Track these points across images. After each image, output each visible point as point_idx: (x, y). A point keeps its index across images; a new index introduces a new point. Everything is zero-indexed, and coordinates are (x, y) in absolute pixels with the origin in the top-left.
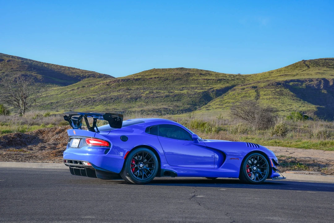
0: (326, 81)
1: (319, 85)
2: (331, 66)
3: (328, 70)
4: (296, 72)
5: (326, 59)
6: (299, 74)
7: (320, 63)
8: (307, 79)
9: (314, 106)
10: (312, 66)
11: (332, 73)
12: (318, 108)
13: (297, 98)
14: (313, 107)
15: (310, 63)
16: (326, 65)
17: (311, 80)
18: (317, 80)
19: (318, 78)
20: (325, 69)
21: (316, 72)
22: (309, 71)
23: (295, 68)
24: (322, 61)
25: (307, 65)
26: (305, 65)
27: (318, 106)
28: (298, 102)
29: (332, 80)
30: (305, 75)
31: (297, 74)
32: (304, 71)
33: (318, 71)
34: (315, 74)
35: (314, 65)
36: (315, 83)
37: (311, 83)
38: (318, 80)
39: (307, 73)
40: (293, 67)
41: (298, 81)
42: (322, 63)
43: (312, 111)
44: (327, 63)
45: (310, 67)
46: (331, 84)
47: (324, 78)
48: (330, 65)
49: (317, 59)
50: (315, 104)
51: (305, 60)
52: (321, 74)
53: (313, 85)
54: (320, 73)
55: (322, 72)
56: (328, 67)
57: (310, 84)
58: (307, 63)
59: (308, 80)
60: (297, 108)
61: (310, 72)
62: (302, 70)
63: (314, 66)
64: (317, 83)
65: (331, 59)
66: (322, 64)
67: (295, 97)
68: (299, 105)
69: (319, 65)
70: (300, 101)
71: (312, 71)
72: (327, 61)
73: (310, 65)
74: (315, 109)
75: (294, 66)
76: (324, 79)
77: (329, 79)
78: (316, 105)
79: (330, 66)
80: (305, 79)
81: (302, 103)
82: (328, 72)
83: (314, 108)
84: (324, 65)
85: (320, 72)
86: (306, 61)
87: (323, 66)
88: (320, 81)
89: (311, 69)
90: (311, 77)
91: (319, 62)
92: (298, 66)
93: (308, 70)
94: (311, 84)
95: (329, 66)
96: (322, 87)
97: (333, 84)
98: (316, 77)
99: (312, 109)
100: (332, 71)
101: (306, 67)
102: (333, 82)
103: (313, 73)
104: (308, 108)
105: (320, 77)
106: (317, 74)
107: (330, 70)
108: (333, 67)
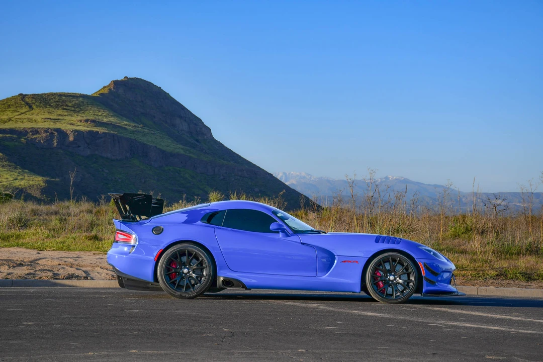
0: (62, 133)
1: (49, 140)
2: (70, 108)
3: (66, 114)
4: (7, 115)
5: (61, 95)
6: (13, 119)
7: (52, 101)
8: (29, 129)
9: (40, 178)
10: (37, 106)
11: (72, 119)
12: (46, 182)
13: (9, 164)
14: (38, 181)
15: (34, 99)
16: (61, 106)
17: (36, 131)
18: (46, 131)
19: (48, 129)
20: (60, 112)
21: (44, 117)
22: (32, 114)
23: (5, 108)
24: (54, 98)
25: (27, 104)
26: (23, 103)
27: (48, 179)
28: (13, 171)
29: (72, 132)
30: (25, 121)
31: (10, 120)
32: (22, 113)
33: (47, 116)
34: (43, 120)
35: (41, 105)
37: (35, 136)
38: (49, 132)
39: (29, 119)
40: (3, 106)
41: (12, 131)
42: (55, 102)
43: (37, 186)
44: (64, 101)
45: (34, 107)
46: (71, 138)
47: (59, 129)
48: (67, 106)
49: (45, 94)
50: (43, 176)
51: (24, 93)
52: (53, 121)
53: (40, 141)
54: (51, 119)
55: (55, 117)
56: (65, 109)
57: (33, 137)
58: (28, 100)
59: (29, 130)
60: (9, 182)
61: (34, 117)
62: (18, 112)
63: (40, 107)
64: (46, 137)
65: (71, 96)
66: (55, 104)
67: (6, 161)
68: (13, 176)
69: (50, 105)
70: (16, 168)
71: (37, 114)
72: (64, 98)
73: (32, 103)
74: (42, 184)
75: (4, 104)
76: (59, 131)
77: (67, 130)
78: (45, 177)
79: (68, 108)
80: (24, 128)
81: (19, 173)
82: (66, 118)
83: (41, 182)
84: (58, 105)
85: (52, 117)
86: (26, 95)
87: (56, 107)
88: (52, 133)
89: (36, 110)
90: (35, 126)
91: (50, 100)
92: (12, 105)
93: (30, 113)
94: (36, 139)
96: (56, 144)
97: (75, 140)
98: (44, 126)
99: (36, 184)
100: (71, 115)
101: (27, 106)
102: (74, 137)
103: (39, 118)
104: (31, 183)
105: (50, 127)
106: (46, 120)
107: (69, 115)
108: (73, 109)
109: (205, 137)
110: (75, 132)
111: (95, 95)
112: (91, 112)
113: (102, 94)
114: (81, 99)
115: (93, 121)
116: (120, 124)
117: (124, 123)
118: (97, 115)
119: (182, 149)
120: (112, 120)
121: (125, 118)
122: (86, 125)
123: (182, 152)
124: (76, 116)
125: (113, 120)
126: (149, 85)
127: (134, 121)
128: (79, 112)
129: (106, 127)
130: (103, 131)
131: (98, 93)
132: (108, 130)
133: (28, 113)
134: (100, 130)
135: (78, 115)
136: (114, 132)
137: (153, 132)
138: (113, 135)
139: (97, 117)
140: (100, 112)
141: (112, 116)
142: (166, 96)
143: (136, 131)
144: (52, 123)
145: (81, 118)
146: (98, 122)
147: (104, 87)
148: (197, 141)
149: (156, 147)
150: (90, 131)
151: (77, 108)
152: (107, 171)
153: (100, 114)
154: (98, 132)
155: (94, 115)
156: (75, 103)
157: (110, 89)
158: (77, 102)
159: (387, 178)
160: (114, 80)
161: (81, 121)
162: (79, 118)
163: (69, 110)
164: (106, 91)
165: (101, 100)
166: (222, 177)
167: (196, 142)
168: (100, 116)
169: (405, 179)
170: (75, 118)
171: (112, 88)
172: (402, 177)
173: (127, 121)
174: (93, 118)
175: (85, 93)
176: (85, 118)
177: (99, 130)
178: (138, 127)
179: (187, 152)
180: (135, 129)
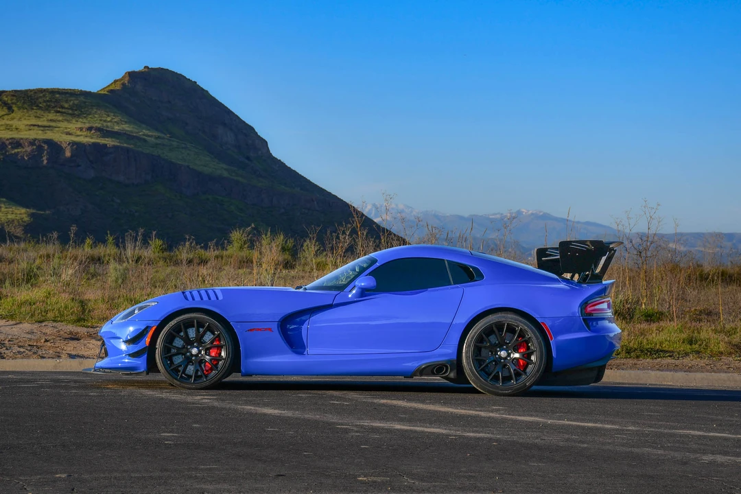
0: (54, 146)
1: (36, 156)
2: (66, 110)
3: (61, 118)
5: (53, 92)
7: (40, 100)
8: (7, 140)
9: (23, 210)
10: (19, 108)
11: (69, 127)
12: (32, 215)
14: (20, 214)
15: (15, 98)
16: (53, 107)
17: (17, 143)
18: (32, 143)
19: (35, 140)
20: (52, 116)
21: (32, 123)
22: (13, 119)
24: (44, 96)
25: (5, 104)
27: (34, 211)
29: (69, 144)
33: (34, 121)
34: (27, 127)
35: (26, 106)
36: (26, 151)
37: (16, 150)
38: (35, 145)
39: (7, 125)
42: (44, 101)
43: (18, 222)
44: (57, 101)
45: (15, 108)
46: (68, 154)
47: (51, 140)
48: (63, 107)
49: (31, 91)
50: (27, 207)
52: (42, 129)
53: (22, 157)
54: (38, 126)
55: (46, 123)
56: (59, 112)
57: (13, 152)
58: (6, 99)
59: (8, 142)
61: (15, 123)
63: (24, 109)
64: (32, 151)
65: (67, 93)
66: (45, 104)
69: (37, 106)
71: (20, 119)
72: (58, 96)
73: (12, 103)
74: (26, 219)
76: (50, 142)
77: (61, 142)
78: (29, 208)
79: (63, 110)
82: (59, 124)
83: (24, 216)
84: (49, 106)
85: (40, 123)
87: (47, 110)
88: (40, 148)
89: (17, 114)
90: (16, 135)
91: (37, 99)
93: (9, 117)
94: (17, 154)
95: (61, 110)
96: (45, 162)
97: (72, 156)
98: (27, 137)
99: (17, 218)
100: (68, 121)
101: (5, 108)
102: (72, 151)
103: (22, 124)
104: (10, 216)
105: (38, 137)
106: (32, 127)
107: (66, 120)
108: (70, 112)
109: (260, 152)
110: (73, 145)
111: (102, 92)
112: (96, 116)
113: (111, 91)
114: (82, 98)
115: (98, 129)
116: (137, 135)
117: (144, 132)
118: (105, 121)
119: (225, 169)
120: (127, 129)
121: (144, 126)
122: (89, 134)
123: (226, 174)
124: (74, 122)
125: (127, 127)
126: (180, 78)
127: (157, 130)
128: (79, 116)
129: (118, 139)
130: (113, 143)
131: (107, 89)
132: (119, 142)
133: (6, 117)
134: (109, 142)
135: (77, 121)
136: (129, 146)
137: (184, 146)
138: (128, 150)
139: (105, 124)
140: (108, 116)
141: (126, 122)
142: (203, 95)
143: (160, 144)
144: (40, 132)
145: (82, 126)
146: (106, 130)
147: (116, 81)
148: (248, 158)
149: (188, 166)
150: (95, 145)
151: (76, 110)
152: (118, 201)
153: (109, 119)
154: (105, 145)
155: (101, 120)
156: (74, 104)
157: (124, 84)
158: (76, 102)
159: (519, 212)
160: (130, 71)
161: (81, 129)
162: (79, 125)
163: (64, 113)
164: (118, 87)
165: (111, 99)
166: (283, 210)
167: (247, 161)
168: (109, 122)
169: (544, 213)
170: (73, 126)
171: (126, 82)
172: (540, 212)
173: (149, 130)
174: (99, 125)
175: (88, 90)
176: (87, 125)
177: (106, 142)
178: (164, 138)
179: (233, 174)
180: (158, 141)
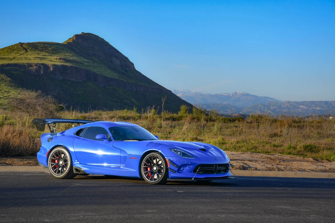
0: (46, 66)
1: (38, 70)
3: (48, 54)
4: (13, 55)
5: (44, 43)
6: (16, 58)
7: (39, 47)
8: (26, 64)
10: (30, 50)
11: (51, 58)
13: (14, 84)
15: (28, 46)
16: (44, 50)
17: (30, 65)
18: (36, 65)
20: (44, 53)
22: (28, 55)
23: (11, 51)
24: (40, 45)
25: (24, 48)
26: (22, 48)
28: (17, 89)
29: (52, 65)
30: (23, 59)
31: (14, 58)
32: (21, 54)
33: (36, 56)
34: (34, 58)
36: (34, 68)
37: (30, 68)
38: (38, 66)
39: (26, 57)
44: (46, 47)
45: (28, 50)
46: (51, 69)
49: (35, 43)
51: (22, 42)
52: (40, 59)
53: (32, 71)
55: (41, 57)
56: (47, 52)
58: (24, 46)
60: (15, 96)
61: (29, 57)
62: (19, 53)
63: (32, 50)
64: (36, 68)
65: (50, 44)
66: (41, 48)
68: (17, 92)
69: (38, 49)
71: (30, 55)
72: (46, 45)
73: (28, 48)
75: (10, 49)
76: (44, 65)
77: (48, 64)
79: (49, 51)
80: (23, 63)
81: (21, 90)
82: (47, 57)
85: (39, 57)
87: (42, 51)
88: (40, 66)
89: (30, 53)
90: (29, 62)
92: (15, 49)
94: (30, 70)
96: (42, 73)
97: (53, 70)
98: (34, 62)
101: (24, 50)
102: (53, 68)
103: (32, 57)
105: (39, 63)
106: (36, 58)
107: (50, 55)
108: (52, 52)
109: (131, 69)
110: (54, 66)
111: (65, 43)
112: (63, 53)
114: (56, 46)
115: (64, 59)
116: (80, 61)
117: (83, 60)
118: (66, 55)
119: (117, 76)
121: (82, 57)
122: (60, 61)
123: (117, 78)
125: (75, 58)
126: (97, 37)
127: (88, 59)
128: (55, 53)
129: (72, 63)
130: (70, 65)
131: (67, 42)
132: (72, 64)
133: (25, 54)
135: (55, 56)
136: (77, 66)
137: (99, 66)
138: (76, 68)
139: (66, 57)
140: (67, 53)
141: (75, 56)
142: (107, 44)
145: (57, 57)
146: (67, 59)
147: (70, 39)
148: (126, 71)
149: (102, 75)
150: (62, 65)
151: (54, 51)
152: (73, 89)
153: (68, 55)
154: (67, 66)
155: (64, 55)
156: (53, 48)
157: (73, 40)
159: (236, 93)
160: (76, 34)
161: (56, 59)
164: (71, 41)
165: (68, 46)
166: (141, 93)
168: (68, 56)
170: (53, 57)
171: (74, 39)
173: (85, 59)
174: (64, 57)
176: (59, 57)
177: (67, 65)
178: (91, 63)
179: (121, 78)
180: (89, 64)
